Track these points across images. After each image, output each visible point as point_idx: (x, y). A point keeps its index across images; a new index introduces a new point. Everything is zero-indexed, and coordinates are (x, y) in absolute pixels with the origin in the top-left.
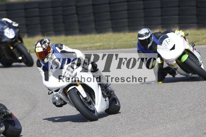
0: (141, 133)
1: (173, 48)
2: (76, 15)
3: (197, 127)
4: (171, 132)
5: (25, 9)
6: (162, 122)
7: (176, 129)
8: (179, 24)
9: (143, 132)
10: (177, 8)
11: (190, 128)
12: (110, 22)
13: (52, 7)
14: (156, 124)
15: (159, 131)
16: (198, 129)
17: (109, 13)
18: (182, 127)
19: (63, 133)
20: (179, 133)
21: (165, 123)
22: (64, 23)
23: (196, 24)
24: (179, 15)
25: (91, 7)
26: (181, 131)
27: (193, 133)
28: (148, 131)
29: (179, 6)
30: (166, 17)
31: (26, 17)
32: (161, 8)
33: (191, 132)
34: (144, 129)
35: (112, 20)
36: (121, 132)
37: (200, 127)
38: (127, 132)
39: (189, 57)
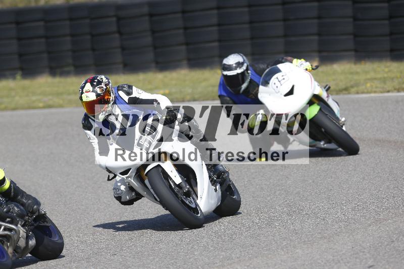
0: (245, 266)
1: (291, 92)
2: (117, 35)
3: (354, 254)
4: (304, 265)
5: (18, 23)
6: (285, 245)
7: (313, 257)
8: (320, 51)
9: (248, 265)
10: (316, 21)
11: (341, 257)
12: (184, 48)
13: (71, 19)
14: (273, 248)
15: (280, 262)
16: (356, 258)
17: (181, 31)
18: (326, 254)
19: (92, 265)
20: (319, 266)
21: (292, 246)
22: (93, 50)
23: (353, 53)
24: (319, 34)
25: (147, 18)
26: (322, 261)
27: (346, 265)
28: (258, 263)
29: (319, 18)
30: (293, 39)
31: (19, 39)
32: (285, 20)
33: (343, 264)
34: (250, 259)
35: (187, 44)
36: (206, 264)
37: (361, 254)
38: (216, 263)
39: (320, 109)
